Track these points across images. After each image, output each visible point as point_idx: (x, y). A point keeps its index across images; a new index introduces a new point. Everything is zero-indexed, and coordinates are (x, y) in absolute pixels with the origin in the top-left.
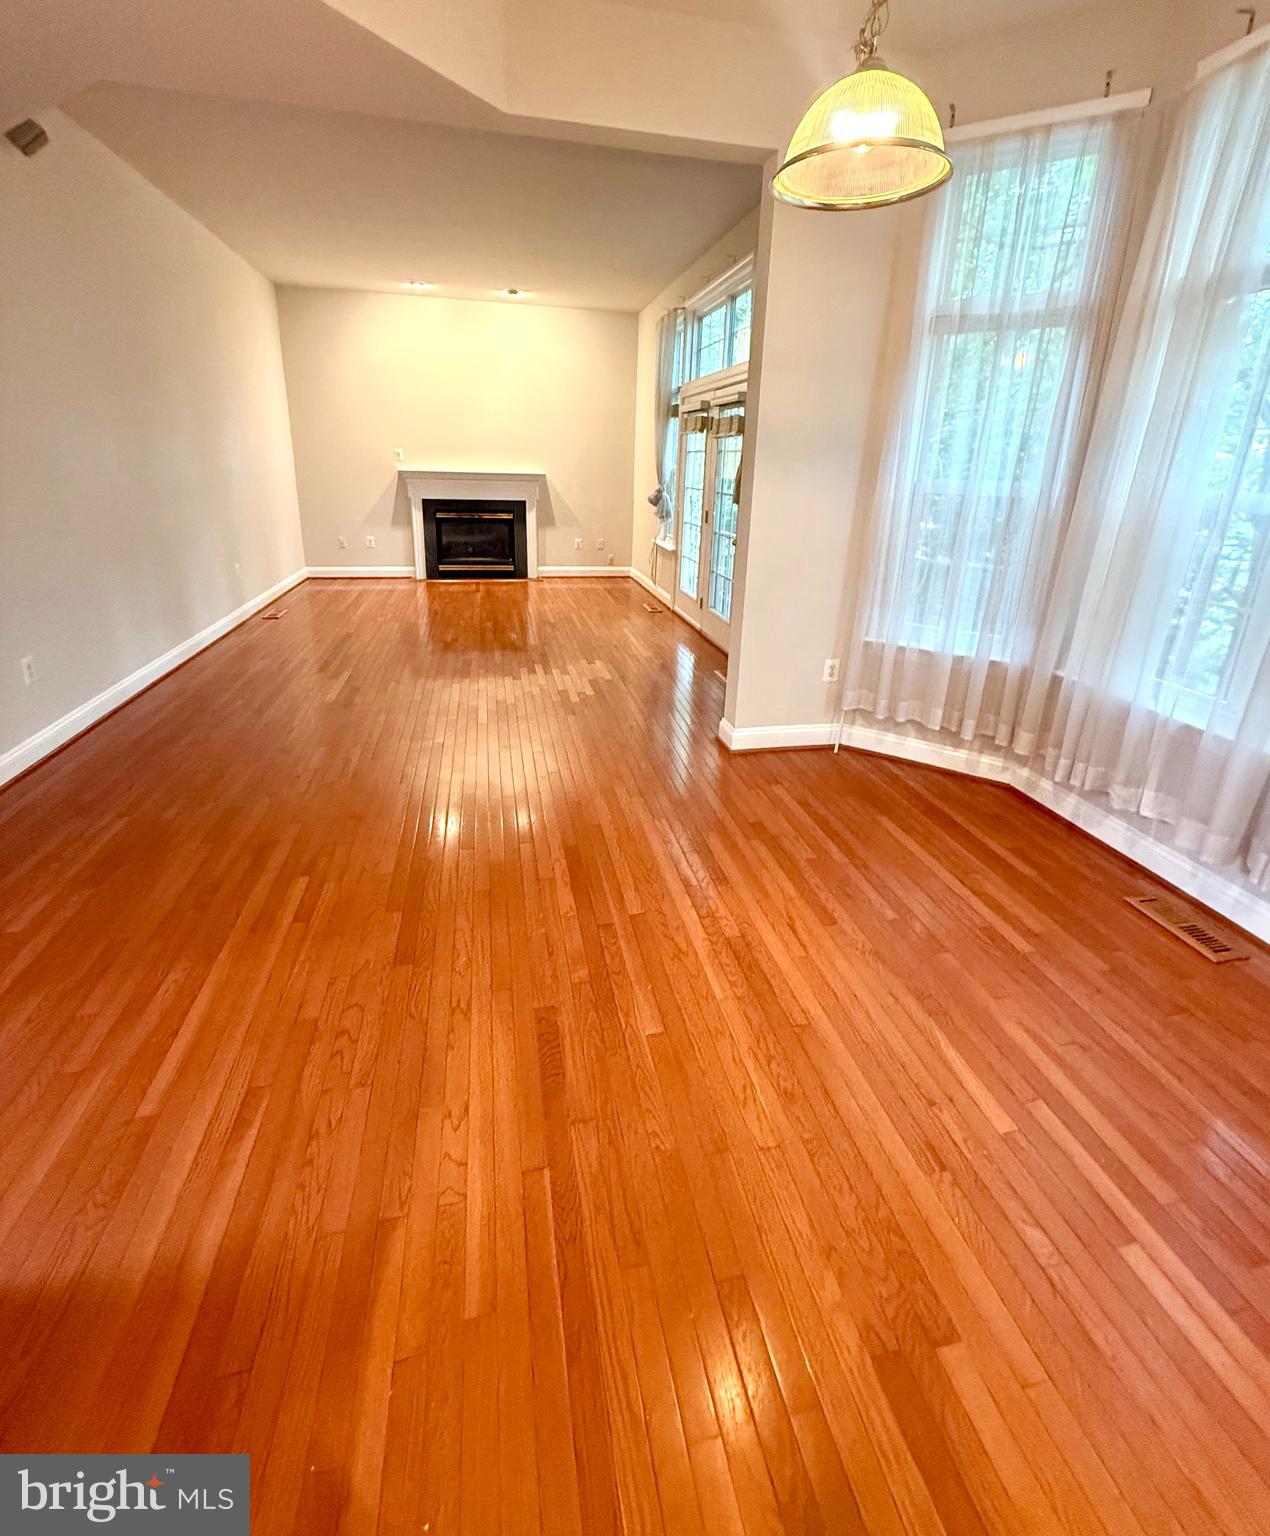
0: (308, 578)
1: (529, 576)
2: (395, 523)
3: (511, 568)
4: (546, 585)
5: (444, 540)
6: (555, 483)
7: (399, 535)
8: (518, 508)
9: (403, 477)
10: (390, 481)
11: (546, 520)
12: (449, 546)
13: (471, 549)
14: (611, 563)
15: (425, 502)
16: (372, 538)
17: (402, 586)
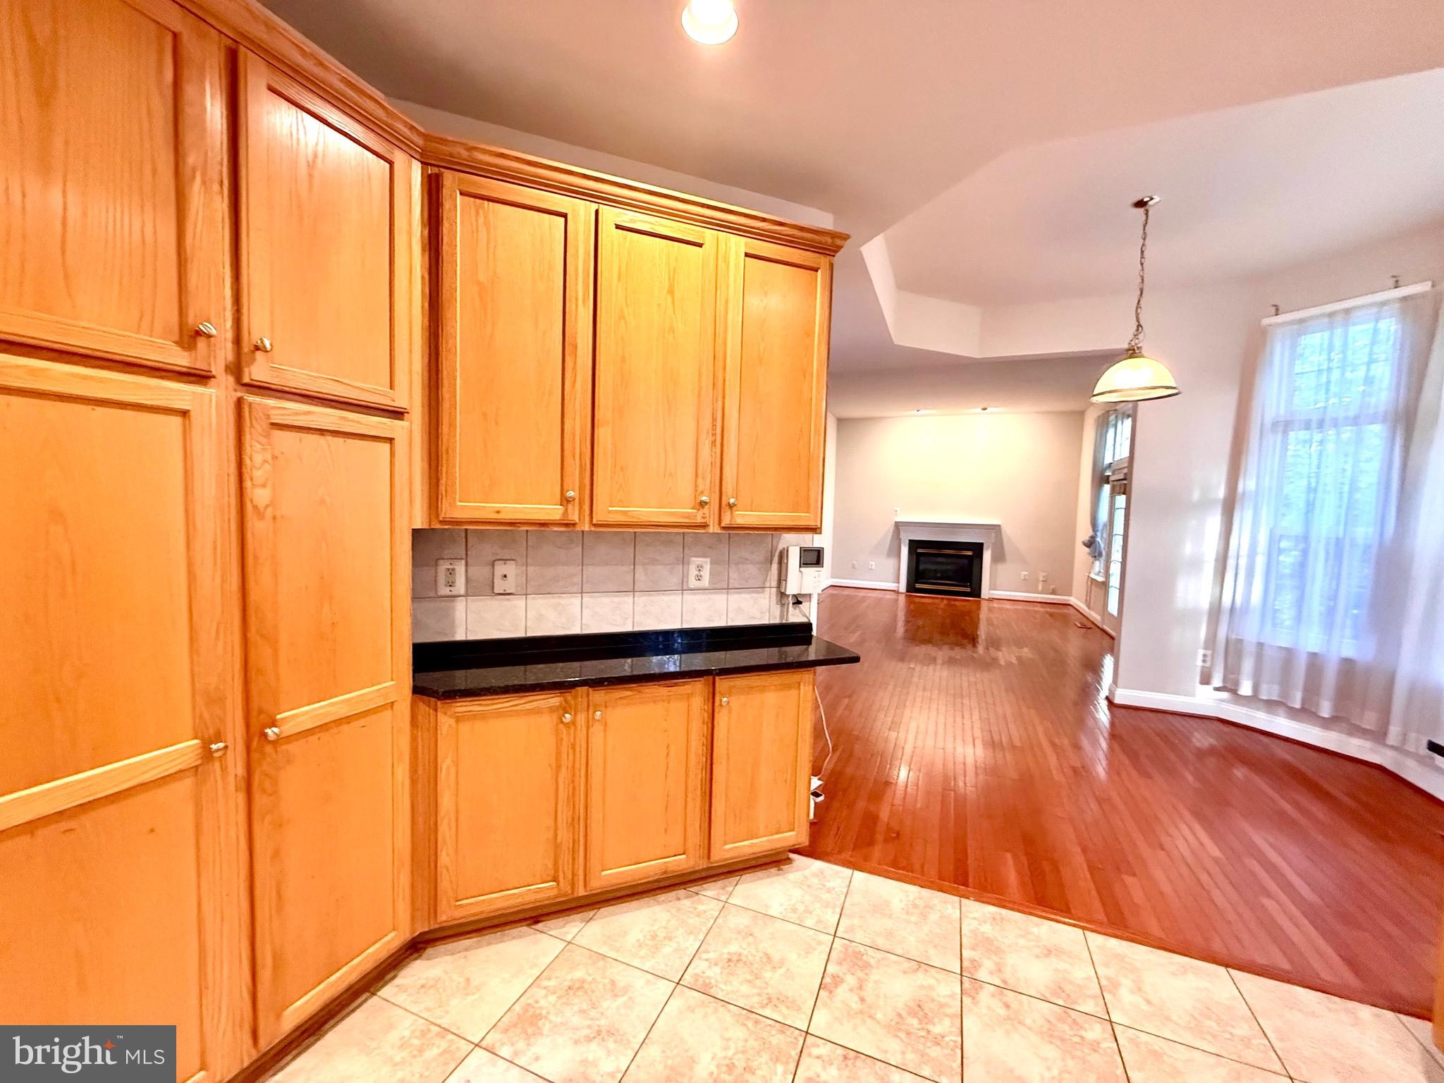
0: (832, 586)
1: (982, 597)
2: (889, 555)
3: (968, 590)
4: (995, 605)
5: (922, 567)
6: (1008, 531)
7: (891, 562)
8: (978, 548)
9: (898, 525)
10: (890, 528)
11: (999, 558)
12: (925, 571)
13: (939, 575)
14: (1053, 592)
15: (911, 541)
16: (873, 563)
17: (889, 596)
